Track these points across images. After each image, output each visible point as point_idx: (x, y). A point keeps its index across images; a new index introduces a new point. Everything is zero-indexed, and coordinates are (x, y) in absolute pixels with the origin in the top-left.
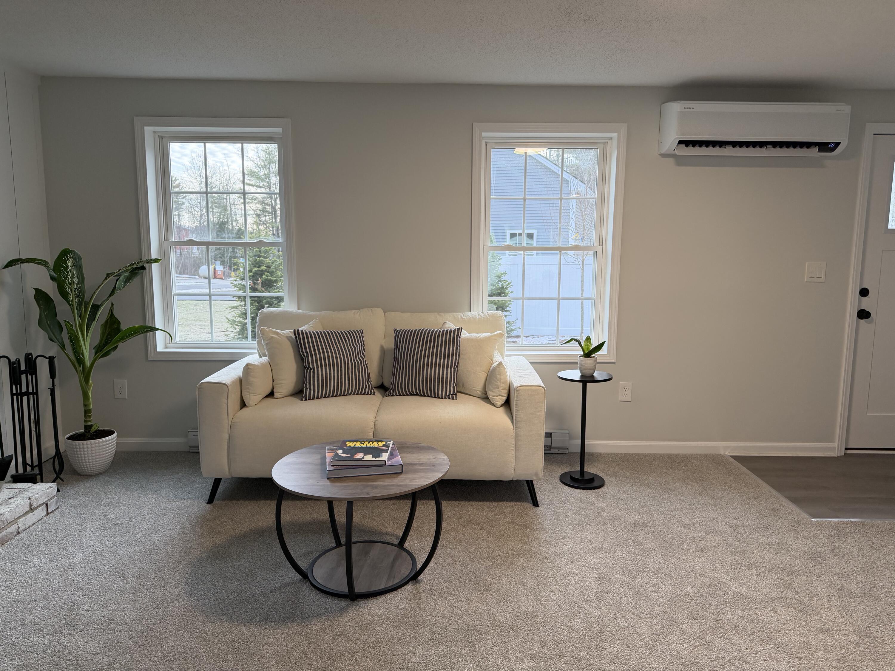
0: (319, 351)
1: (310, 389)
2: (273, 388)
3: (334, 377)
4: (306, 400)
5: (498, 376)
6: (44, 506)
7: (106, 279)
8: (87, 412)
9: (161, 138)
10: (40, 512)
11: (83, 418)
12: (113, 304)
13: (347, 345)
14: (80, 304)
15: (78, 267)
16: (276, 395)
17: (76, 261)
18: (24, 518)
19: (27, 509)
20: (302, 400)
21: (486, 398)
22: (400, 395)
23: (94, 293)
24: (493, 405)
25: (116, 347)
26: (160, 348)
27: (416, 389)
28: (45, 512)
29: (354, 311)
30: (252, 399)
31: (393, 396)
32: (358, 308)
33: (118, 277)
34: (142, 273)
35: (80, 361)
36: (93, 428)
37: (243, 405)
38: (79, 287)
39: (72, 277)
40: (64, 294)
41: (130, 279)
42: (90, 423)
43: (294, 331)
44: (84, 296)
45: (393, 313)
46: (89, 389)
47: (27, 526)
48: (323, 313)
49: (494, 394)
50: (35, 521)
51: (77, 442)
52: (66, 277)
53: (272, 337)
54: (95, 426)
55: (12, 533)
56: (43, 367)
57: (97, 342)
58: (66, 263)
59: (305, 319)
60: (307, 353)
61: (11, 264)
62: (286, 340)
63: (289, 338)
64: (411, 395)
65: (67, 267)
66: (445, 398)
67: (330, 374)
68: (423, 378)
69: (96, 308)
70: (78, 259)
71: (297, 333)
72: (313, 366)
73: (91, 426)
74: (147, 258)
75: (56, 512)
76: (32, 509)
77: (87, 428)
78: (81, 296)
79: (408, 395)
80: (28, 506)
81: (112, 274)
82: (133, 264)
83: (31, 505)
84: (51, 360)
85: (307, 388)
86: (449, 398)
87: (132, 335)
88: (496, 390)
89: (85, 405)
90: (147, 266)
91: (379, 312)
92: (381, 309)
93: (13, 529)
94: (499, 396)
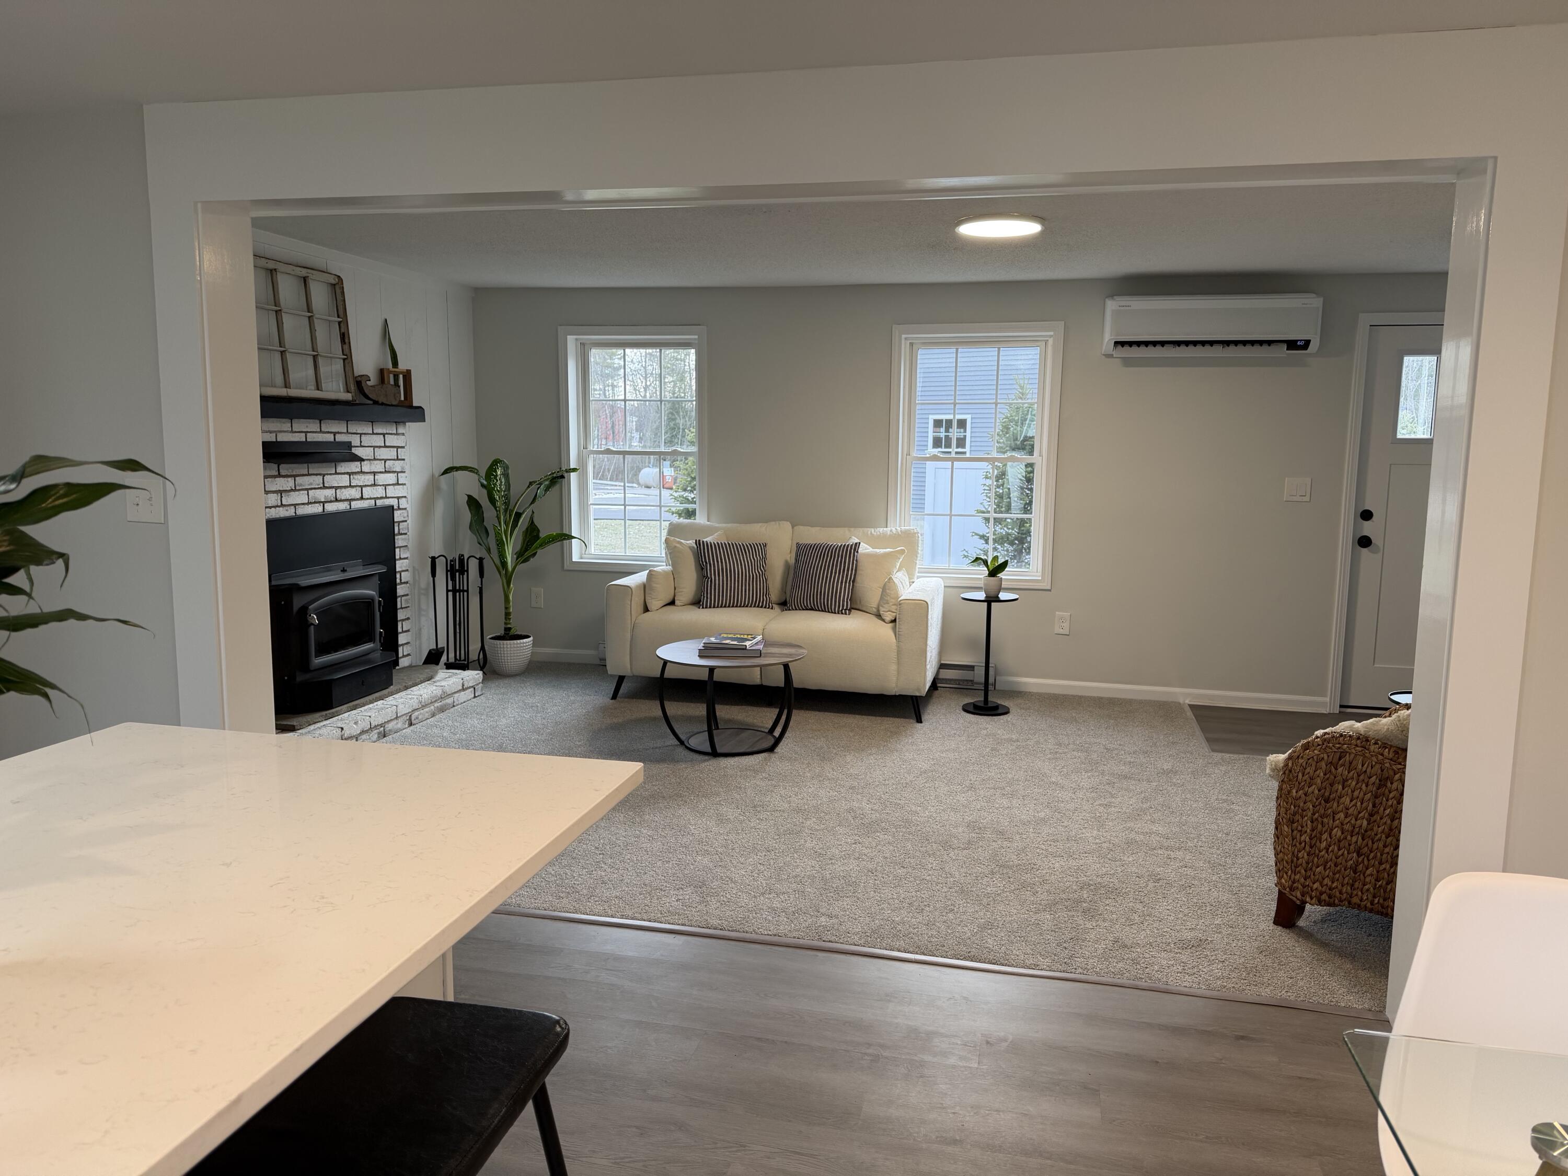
0: (718, 562)
1: (707, 598)
2: (675, 596)
3: (731, 587)
4: (703, 608)
5: (888, 591)
6: (472, 689)
7: (529, 487)
8: (507, 615)
9: (583, 344)
10: (469, 694)
11: (504, 621)
12: (533, 512)
13: (747, 557)
14: (506, 510)
15: (506, 475)
16: (677, 602)
17: (504, 470)
19: (461, 687)
20: (699, 608)
21: (879, 616)
22: (796, 609)
23: (518, 500)
24: (884, 620)
25: (534, 554)
26: (575, 558)
27: (810, 604)
28: (473, 695)
29: (760, 524)
30: (654, 604)
31: (790, 610)
32: (766, 521)
33: (539, 486)
34: (561, 482)
35: (504, 564)
36: (512, 631)
37: (646, 610)
38: (506, 495)
39: (501, 485)
40: (492, 501)
41: (550, 488)
42: (509, 626)
43: (696, 541)
44: (509, 502)
45: (801, 527)
46: (510, 593)
47: (460, 702)
48: (729, 525)
49: (885, 610)
50: (465, 700)
51: (498, 642)
52: (495, 485)
53: (675, 546)
54: (513, 629)
56: (473, 566)
57: (518, 548)
58: (496, 472)
59: (710, 530)
60: (706, 563)
61: (446, 472)
62: (689, 550)
63: (691, 548)
64: (807, 609)
65: (497, 475)
66: (838, 613)
67: (727, 584)
68: (817, 592)
69: (518, 515)
70: (506, 468)
71: (698, 543)
72: (711, 575)
73: (510, 629)
74: (566, 468)
75: (482, 697)
76: (463, 689)
77: (507, 630)
78: (507, 504)
79: (803, 610)
80: (461, 685)
81: (535, 482)
82: (553, 473)
83: (463, 685)
84: (481, 560)
85: (704, 597)
86: (842, 614)
87: (550, 542)
88: (886, 606)
89: (506, 608)
90: (566, 475)
91: (787, 525)
92: (788, 523)
93: (449, 701)
94: (889, 611)
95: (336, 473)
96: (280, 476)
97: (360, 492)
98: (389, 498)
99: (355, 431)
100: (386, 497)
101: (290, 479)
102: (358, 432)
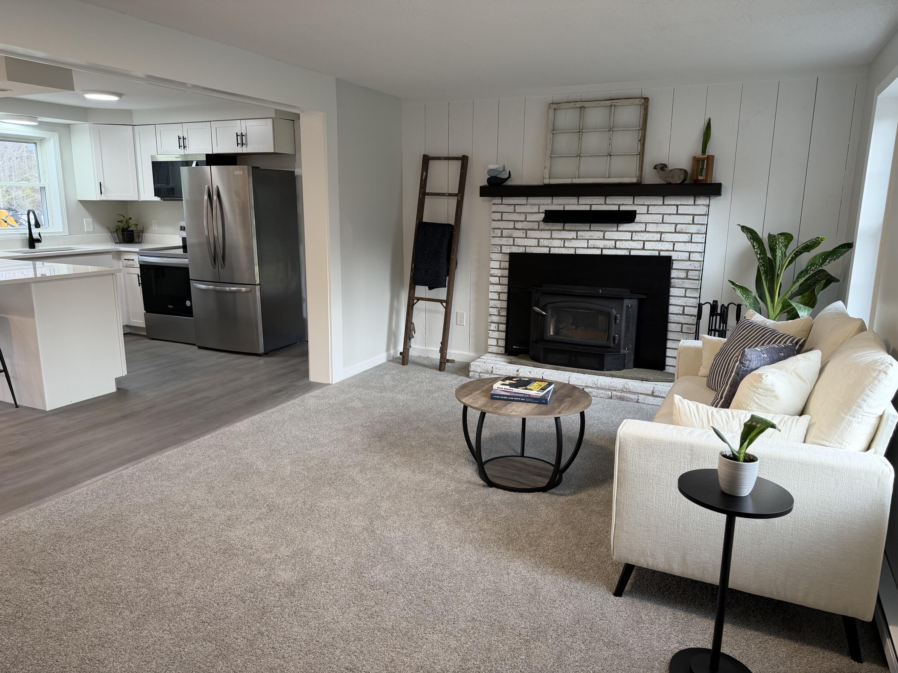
18: (645, 396)
19: (650, 393)
50: (655, 404)
55: (631, 399)
76: (653, 395)
84: (739, 307)
93: (634, 397)
95: (617, 231)
96: (564, 230)
97: (642, 244)
98: (676, 251)
99: (642, 203)
100: (673, 250)
101: (573, 232)
102: (646, 204)
